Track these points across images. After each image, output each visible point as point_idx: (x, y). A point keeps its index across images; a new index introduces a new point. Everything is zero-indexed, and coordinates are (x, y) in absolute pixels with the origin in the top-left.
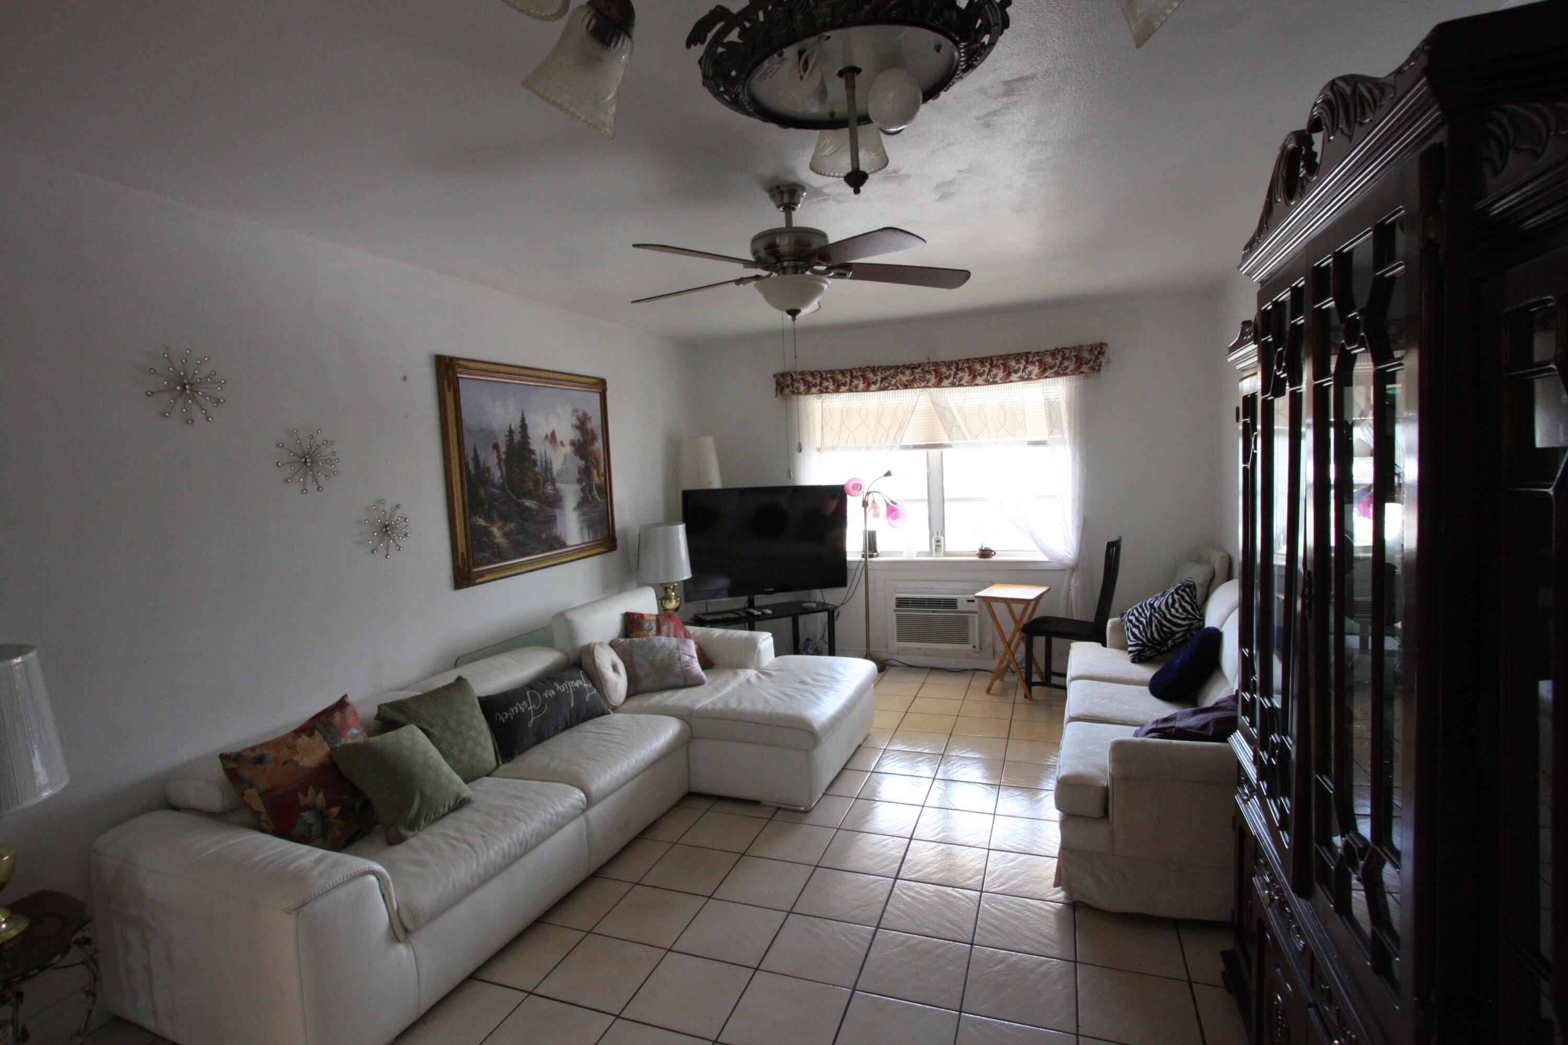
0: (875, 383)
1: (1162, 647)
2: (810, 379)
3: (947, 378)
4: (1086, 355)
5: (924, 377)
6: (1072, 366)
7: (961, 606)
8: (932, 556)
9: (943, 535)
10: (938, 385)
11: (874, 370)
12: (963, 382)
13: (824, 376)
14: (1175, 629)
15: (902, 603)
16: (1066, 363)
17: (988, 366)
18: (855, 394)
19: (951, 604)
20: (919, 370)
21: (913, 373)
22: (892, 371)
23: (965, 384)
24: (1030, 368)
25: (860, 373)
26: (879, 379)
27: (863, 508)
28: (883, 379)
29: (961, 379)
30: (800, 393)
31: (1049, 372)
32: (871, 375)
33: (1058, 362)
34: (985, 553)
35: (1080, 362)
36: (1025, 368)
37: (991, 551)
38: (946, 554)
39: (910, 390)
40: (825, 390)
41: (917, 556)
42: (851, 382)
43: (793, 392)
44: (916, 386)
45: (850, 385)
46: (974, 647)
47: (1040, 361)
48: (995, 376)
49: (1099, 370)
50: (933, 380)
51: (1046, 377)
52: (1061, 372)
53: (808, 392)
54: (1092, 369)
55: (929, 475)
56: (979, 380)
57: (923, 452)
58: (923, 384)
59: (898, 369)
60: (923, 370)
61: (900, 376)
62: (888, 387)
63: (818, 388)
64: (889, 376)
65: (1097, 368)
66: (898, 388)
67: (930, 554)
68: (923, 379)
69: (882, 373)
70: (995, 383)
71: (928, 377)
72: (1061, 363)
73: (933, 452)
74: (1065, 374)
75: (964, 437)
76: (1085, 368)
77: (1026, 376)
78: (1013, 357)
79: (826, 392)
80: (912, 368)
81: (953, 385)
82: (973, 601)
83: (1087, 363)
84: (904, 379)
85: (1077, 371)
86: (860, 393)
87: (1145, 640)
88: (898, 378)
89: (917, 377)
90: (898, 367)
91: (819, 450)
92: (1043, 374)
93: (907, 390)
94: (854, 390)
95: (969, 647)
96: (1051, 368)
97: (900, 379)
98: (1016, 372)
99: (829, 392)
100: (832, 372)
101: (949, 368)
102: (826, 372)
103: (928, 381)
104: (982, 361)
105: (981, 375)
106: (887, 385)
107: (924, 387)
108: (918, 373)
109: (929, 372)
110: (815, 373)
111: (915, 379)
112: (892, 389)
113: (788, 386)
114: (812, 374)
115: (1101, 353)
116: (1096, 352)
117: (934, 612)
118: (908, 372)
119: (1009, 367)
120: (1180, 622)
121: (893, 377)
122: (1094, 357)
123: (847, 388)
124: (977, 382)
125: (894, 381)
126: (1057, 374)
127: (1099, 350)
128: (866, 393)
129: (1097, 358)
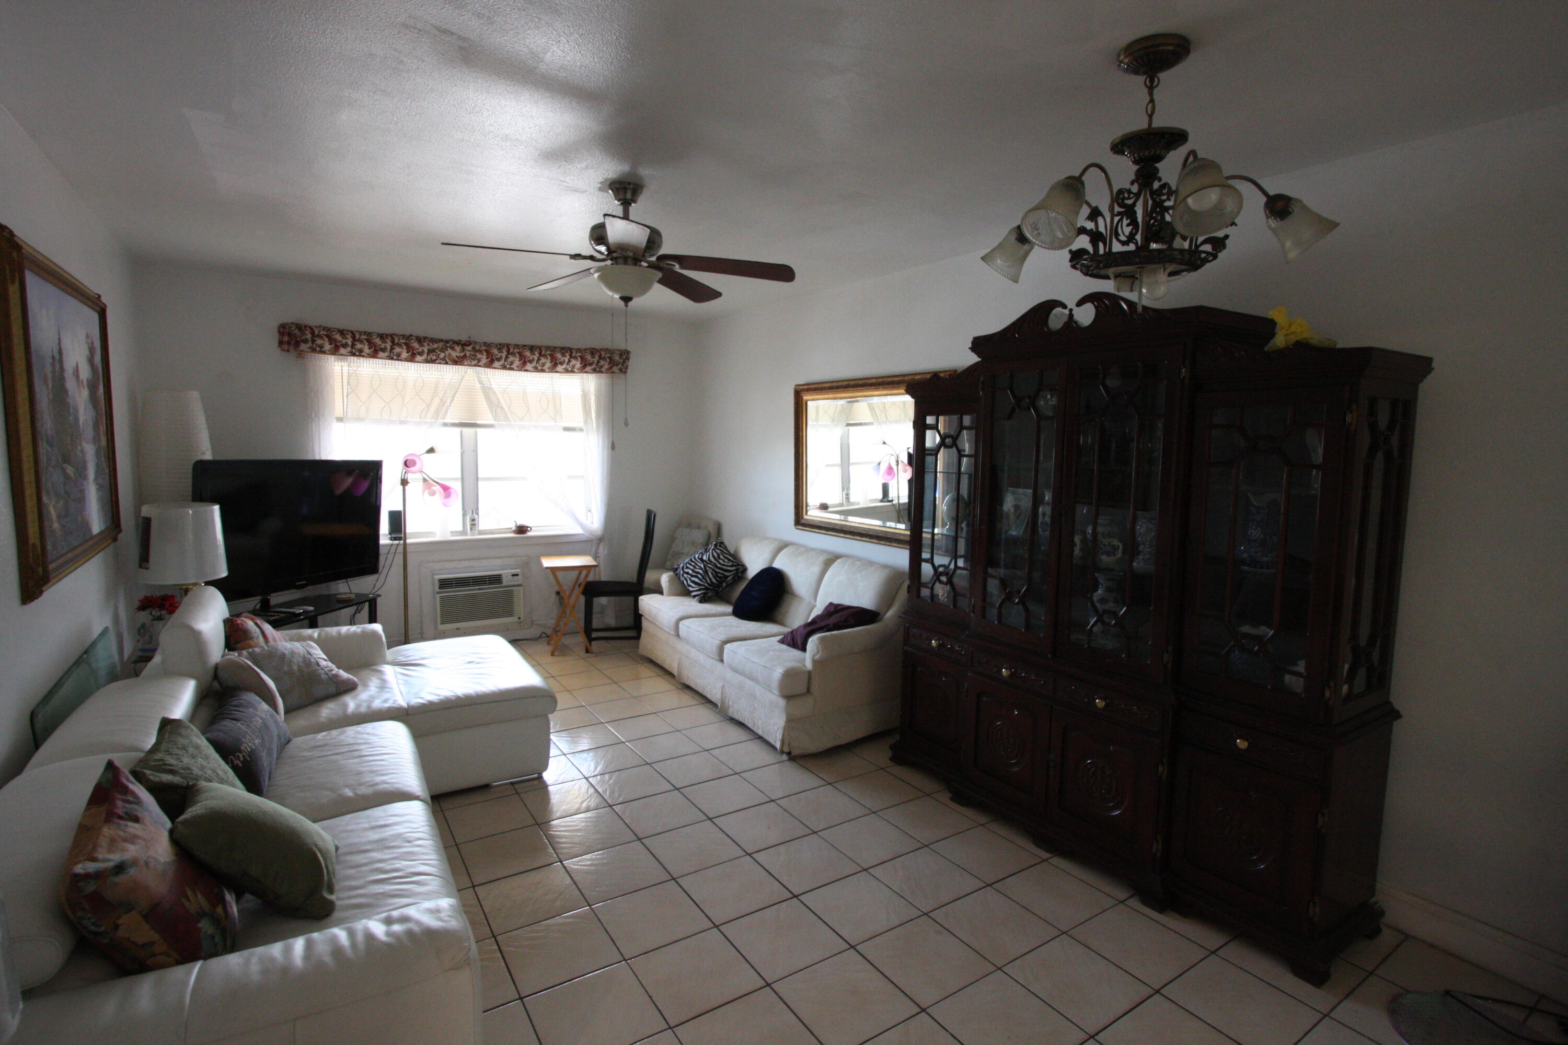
0: (421, 354)
1: (719, 588)
2: (338, 337)
3: (499, 360)
4: (617, 358)
5: (474, 355)
6: (607, 366)
7: (505, 581)
8: (466, 534)
9: (477, 514)
10: (489, 365)
11: (420, 340)
12: (514, 366)
13: (357, 337)
14: (727, 574)
15: (445, 584)
16: (602, 362)
17: (537, 354)
18: (397, 362)
19: (496, 580)
20: (470, 348)
21: (463, 350)
22: (441, 345)
23: (515, 368)
24: (573, 362)
25: (402, 341)
26: (426, 351)
27: (402, 487)
28: (430, 352)
29: (512, 363)
30: (324, 353)
31: (588, 368)
32: (416, 345)
33: (596, 360)
34: (522, 530)
35: (612, 363)
36: (569, 361)
37: (528, 527)
38: (481, 533)
39: (460, 367)
40: (359, 354)
41: (452, 536)
42: (392, 349)
43: (314, 350)
44: (466, 363)
45: (391, 352)
46: (519, 618)
47: (582, 357)
48: (543, 365)
49: (625, 372)
50: (484, 360)
51: (586, 372)
52: (598, 369)
53: (335, 351)
54: (621, 370)
55: (462, 454)
56: (529, 366)
57: (457, 430)
58: (474, 363)
59: (449, 344)
60: (474, 348)
61: (449, 351)
62: (436, 360)
63: (349, 349)
64: (436, 348)
65: (624, 370)
66: (447, 363)
67: (464, 532)
68: (473, 357)
69: (429, 345)
70: (543, 371)
71: (479, 356)
72: (598, 362)
73: (468, 431)
74: (600, 372)
75: (507, 418)
76: (615, 369)
77: (570, 369)
78: (559, 350)
79: (360, 356)
80: (464, 345)
81: (504, 367)
82: (517, 575)
83: (617, 365)
84: (454, 354)
85: (610, 371)
86: (403, 363)
87: (706, 585)
88: (447, 353)
89: (468, 355)
90: (447, 342)
91: (340, 420)
92: (583, 369)
93: (457, 367)
94: (395, 357)
95: (514, 619)
96: (590, 364)
97: (449, 354)
98: (561, 363)
99: (363, 356)
100: (369, 334)
101: (500, 350)
102: (361, 333)
103: (479, 361)
104: (532, 349)
105: (531, 362)
106: (434, 358)
107: (475, 365)
108: (469, 351)
109: (480, 352)
110: (345, 332)
111: (465, 356)
112: (440, 363)
113: (306, 341)
114: (342, 332)
115: (628, 359)
116: (624, 357)
117: (480, 589)
118: (458, 348)
119: (556, 359)
120: (729, 568)
121: (442, 350)
122: (622, 361)
123: (386, 354)
124: (526, 368)
125: (442, 355)
126: (594, 371)
127: (625, 355)
128: (410, 363)
129: (624, 362)
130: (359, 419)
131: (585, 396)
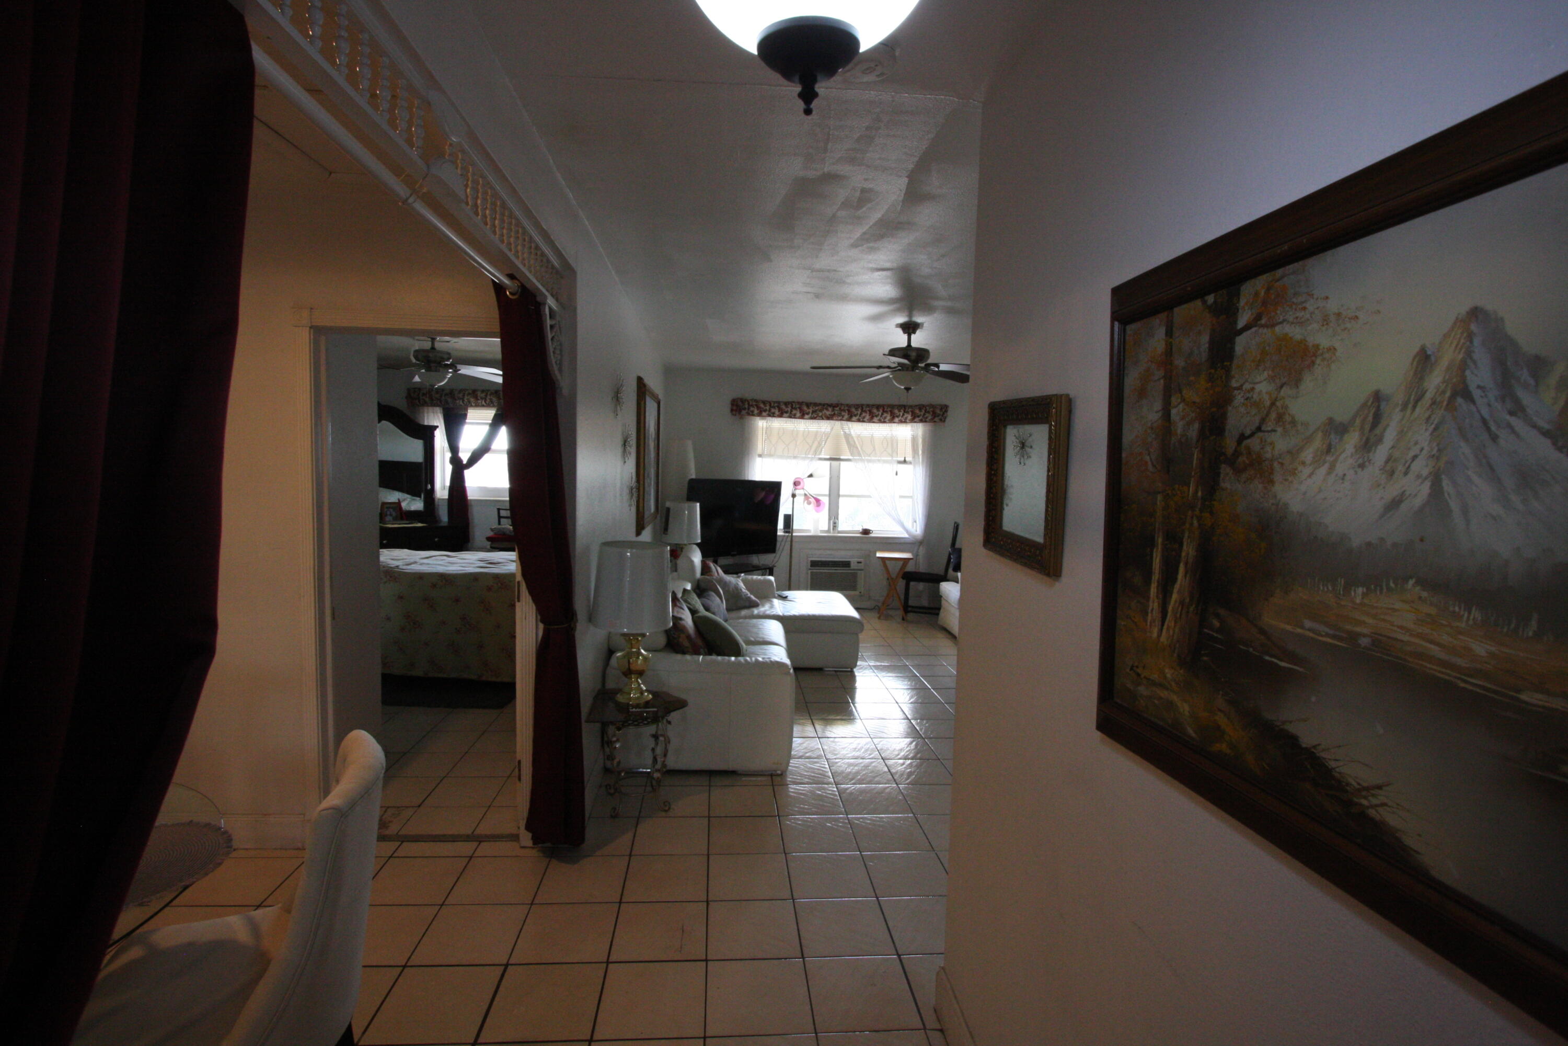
0: (808, 414)
2: (762, 405)
3: (855, 416)
4: (938, 411)
5: (840, 413)
6: (930, 417)
7: (853, 566)
8: (830, 533)
9: (838, 519)
10: (849, 420)
11: (808, 405)
12: (865, 420)
13: (772, 405)
15: (814, 564)
16: (927, 415)
17: (881, 411)
18: (793, 419)
19: (847, 564)
20: (837, 409)
21: (833, 410)
22: (820, 407)
23: (866, 421)
24: (906, 415)
25: (797, 406)
26: (811, 412)
27: (792, 499)
28: (813, 412)
29: (864, 417)
30: (753, 415)
31: (917, 419)
32: (805, 408)
33: (922, 413)
34: (866, 532)
35: (935, 415)
36: (903, 415)
37: (870, 530)
38: (839, 532)
39: (831, 421)
40: (772, 415)
41: (821, 533)
42: (791, 411)
43: (748, 414)
44: (835, 419)
45: (790, 413)
46: (860, 593)
47: (912, 412)
48: (885, 418)
49: (944, 421)
50: (846, 416)
51: (915, 422)
52: (924, 420)
53: (760, 415)
54: (941, 420)
55: (831, 478)
56: (875, 419)
57: (828, 463)
58: (840, 418)
59: (825, 406)
60: (840, 409)
61: (825, 411)
62: (816, 417)
63: (767, 412)
64: (817, 410)
65: (943, 420)
66: (823, 419)
67: (828, 531)
68: (839, 415)
69: (813, 408)
70: (884, 422)
71: (843, 413)
72: (924, 415)
73: (835, 463)
74: (926, 422)
75: (859, 455)
76: (936, 419)
77: (903, 420)
78: (896, 407)
79: (774, 416)
80: (833, 406)
81: (859, 421)
82: (860, 562)
83: (938, 416)
84: (828, 413)
85: (932, 421)
86: (797, 420)
88: (824, 412)
89: (836, 413)
90: (824, 405)
91: (760, 456)
92: (913, 420)
93: (829, 421)
94: (793, 417)
95: (857, 593)
96: (918, 417)
97: (825, 413)
98: (898, 417)
99: (775, 417)
100: (779, 403)
101: (857, 409)
102: (775, 402)
103: (843, 417)
104: (878, 407)
105: (876, 416)
106: (815, 416)
107: (840, 420)
108: (837, 410)
109: (844, 410)
110: (766, 402)
111: (834, 414)
112: (819, 419)
113: (745, 409)
114: (764, 402)
115: (946, 411)
116: (944, 410)
117: (836, 570)
118: (830, 409)
119: (894, 413)
121: (821, 411)
122: (942, 413)
123: (788, 415)
124: (874, 420)
125: (820, 414)
126: (921, 421)
127: (945, 408)
128: (801, 420)
129: (944, 414)
130: (770, 455)
131: (914, 439)
